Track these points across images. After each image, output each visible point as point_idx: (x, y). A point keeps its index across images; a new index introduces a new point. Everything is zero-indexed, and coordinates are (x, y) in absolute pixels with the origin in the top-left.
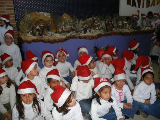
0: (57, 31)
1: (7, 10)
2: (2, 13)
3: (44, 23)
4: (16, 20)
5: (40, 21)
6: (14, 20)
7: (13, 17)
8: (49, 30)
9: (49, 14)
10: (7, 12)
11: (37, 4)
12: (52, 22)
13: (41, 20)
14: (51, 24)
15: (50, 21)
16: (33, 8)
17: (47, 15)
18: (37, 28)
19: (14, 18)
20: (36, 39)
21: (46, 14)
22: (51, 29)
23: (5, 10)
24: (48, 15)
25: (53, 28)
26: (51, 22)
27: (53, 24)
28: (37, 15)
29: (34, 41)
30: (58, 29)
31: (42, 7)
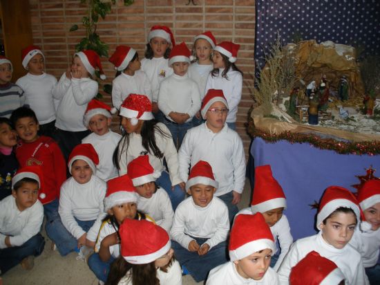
0: (366, 109)
1: (236, 28)
2: (224, 36)
3: (334, 75)
4: (256, 57)
5: (322, 67)
6: (250, 56)
7: (250, 48)
8: (342, 97)
9: (351, 49)
10: (237, 34)
11: (320, 16)
12: (356, 75)
13: (325, 65)
14: (353, 80)
15: (350, 70)
16: (308, 27)
17: (344, 54)
18: (311, 86)
19: (253, 51)
20: (292, 132)
21: (341, 50)
22: (351, 95)
23: (232, 28)
24: (348, 53)
25: (357, 92)
26: (353, 75)
27: (359, 80)
28: (316, 51)
29: (286, 136)
30: (370, 101)
31: (335, 27)
